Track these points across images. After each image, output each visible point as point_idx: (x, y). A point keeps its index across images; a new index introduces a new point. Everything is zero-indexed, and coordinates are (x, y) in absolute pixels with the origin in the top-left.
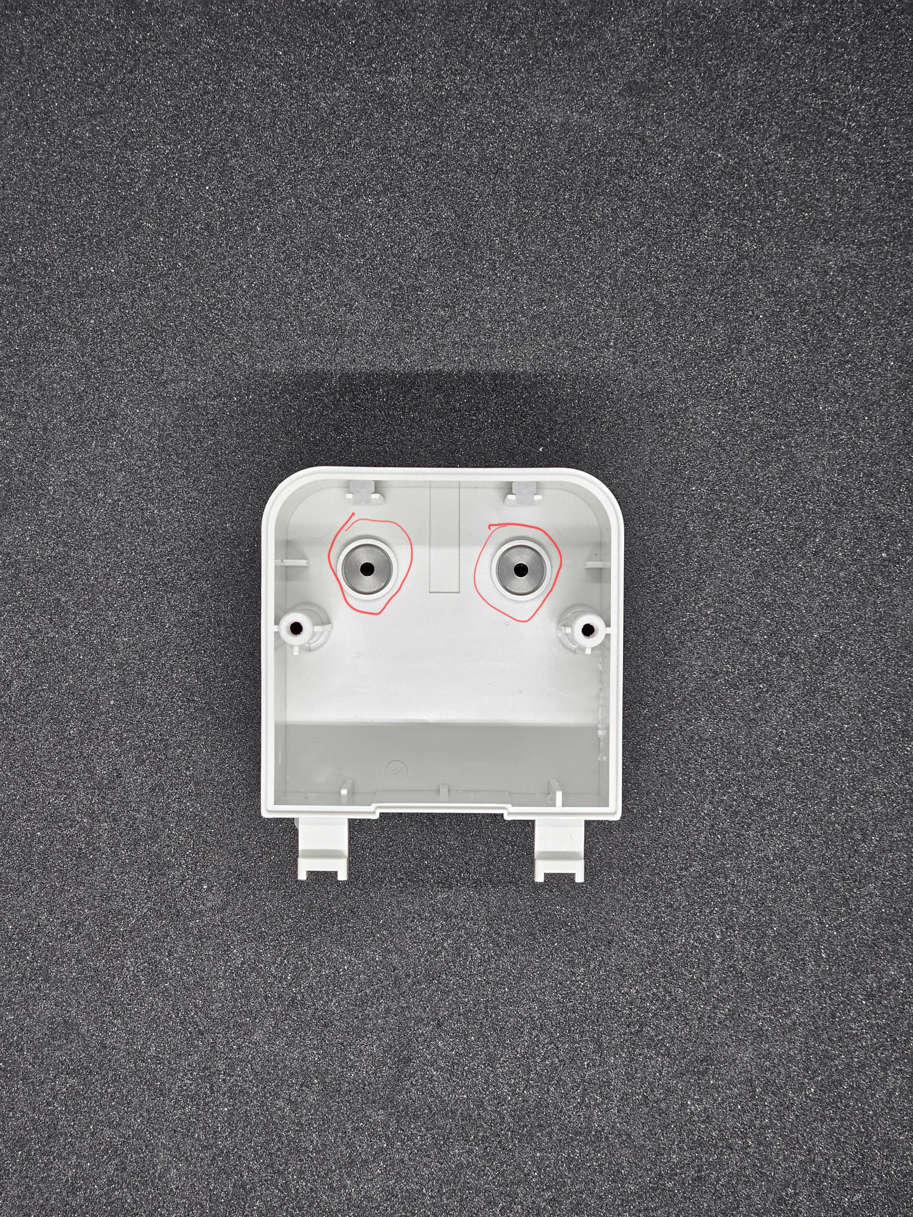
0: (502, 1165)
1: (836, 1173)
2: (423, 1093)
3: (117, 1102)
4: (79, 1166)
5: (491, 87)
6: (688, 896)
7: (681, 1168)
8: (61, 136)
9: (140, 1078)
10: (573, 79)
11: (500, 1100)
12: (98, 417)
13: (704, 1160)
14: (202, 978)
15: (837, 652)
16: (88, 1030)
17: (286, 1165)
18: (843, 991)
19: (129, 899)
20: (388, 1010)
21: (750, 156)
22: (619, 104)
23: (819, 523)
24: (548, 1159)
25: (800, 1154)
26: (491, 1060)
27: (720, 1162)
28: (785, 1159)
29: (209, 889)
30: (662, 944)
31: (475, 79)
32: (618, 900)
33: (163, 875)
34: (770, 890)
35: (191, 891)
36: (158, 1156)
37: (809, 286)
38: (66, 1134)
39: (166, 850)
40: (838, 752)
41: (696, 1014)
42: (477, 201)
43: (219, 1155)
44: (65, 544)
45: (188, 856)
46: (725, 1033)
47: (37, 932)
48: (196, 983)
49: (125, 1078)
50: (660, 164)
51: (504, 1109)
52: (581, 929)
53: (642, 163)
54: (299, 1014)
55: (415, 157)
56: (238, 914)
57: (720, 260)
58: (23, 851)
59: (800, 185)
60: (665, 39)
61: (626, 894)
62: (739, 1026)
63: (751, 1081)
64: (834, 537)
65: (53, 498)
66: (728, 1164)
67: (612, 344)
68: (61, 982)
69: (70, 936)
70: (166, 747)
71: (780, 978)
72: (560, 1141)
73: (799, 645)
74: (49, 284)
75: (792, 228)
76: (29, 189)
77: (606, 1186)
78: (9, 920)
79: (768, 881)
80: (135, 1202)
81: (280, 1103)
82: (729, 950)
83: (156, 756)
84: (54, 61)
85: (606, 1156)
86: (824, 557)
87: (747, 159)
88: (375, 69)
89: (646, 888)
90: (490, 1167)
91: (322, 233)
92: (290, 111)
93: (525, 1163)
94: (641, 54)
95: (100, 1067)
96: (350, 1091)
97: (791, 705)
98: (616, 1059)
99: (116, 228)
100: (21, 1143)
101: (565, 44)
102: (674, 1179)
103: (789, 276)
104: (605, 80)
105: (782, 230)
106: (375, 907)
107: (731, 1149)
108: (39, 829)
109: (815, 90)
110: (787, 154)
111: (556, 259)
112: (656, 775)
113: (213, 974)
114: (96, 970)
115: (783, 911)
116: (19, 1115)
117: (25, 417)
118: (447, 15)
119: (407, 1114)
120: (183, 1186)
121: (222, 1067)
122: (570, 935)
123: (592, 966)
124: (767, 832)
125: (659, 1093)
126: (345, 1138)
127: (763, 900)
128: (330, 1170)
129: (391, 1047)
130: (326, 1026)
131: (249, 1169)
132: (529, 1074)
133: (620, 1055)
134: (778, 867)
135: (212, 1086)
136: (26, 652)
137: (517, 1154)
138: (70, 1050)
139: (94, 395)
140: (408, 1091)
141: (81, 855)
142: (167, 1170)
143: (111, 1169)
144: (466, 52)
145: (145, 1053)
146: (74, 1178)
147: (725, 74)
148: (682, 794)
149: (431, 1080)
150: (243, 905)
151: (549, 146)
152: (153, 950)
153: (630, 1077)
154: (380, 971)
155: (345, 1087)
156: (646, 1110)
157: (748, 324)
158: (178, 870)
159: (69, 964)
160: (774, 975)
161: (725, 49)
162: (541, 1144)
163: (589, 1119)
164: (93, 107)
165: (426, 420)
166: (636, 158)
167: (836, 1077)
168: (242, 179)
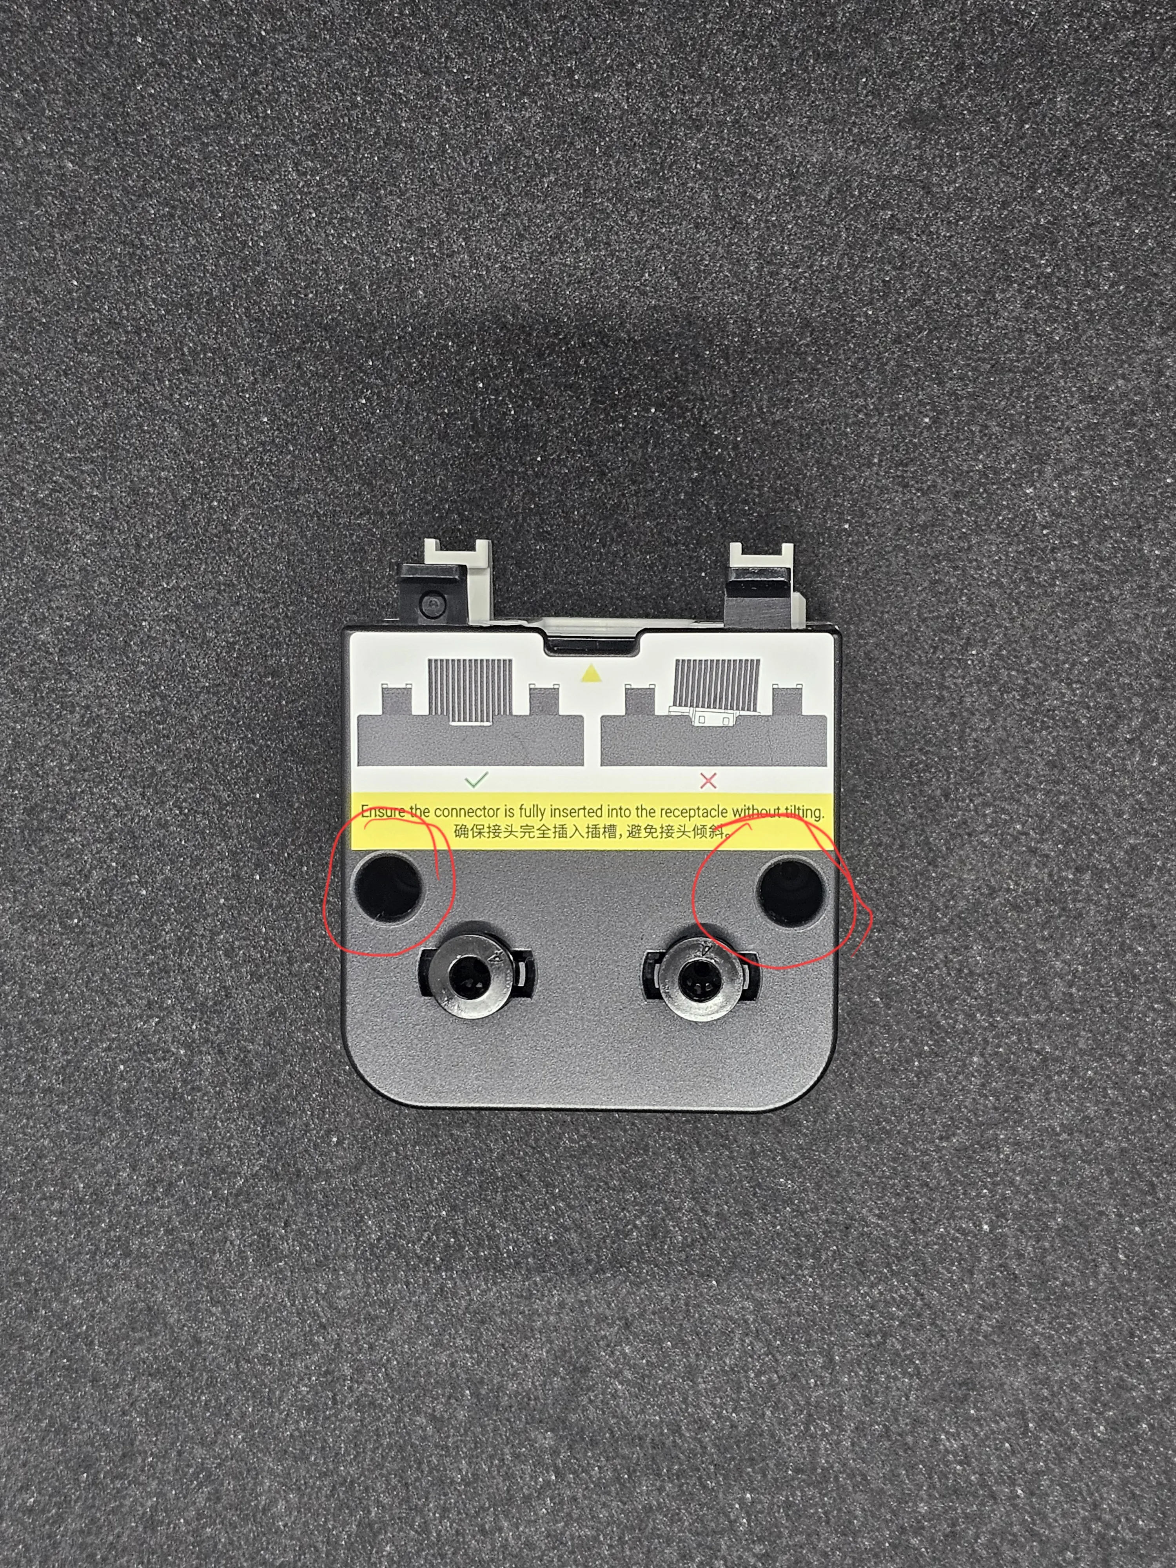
0: (701, 1509)
1: (1128, 1535)
2: (604, 1413)
3: (212, 1414)
4: (160, 1494)
5: (730, 112)
6: (949, 1173)
7: (929, 1521)
8: (162, 156)
9: (243, 1382)
10: (839, 104)
11: (702, 1425)
12: (208, 534)
13: (959, 1511)
14: (326, 1257)
15: (1152, 869)
16: (179, 1320)
17: (427, 1499)
18: (1145, 1303)
19: (237, 1152)
20: (562, 1305)
21: (1068, 215)
22: (900, 139)
23: (1137, 702)
24: (761, 1502)
25: (1083, 1508)
26: (691, 1373)
27: (980, 1515)
28: (1064, 1515)
29: (339, 1143)
30: (914, 1232)
31: (709, 99)
32: (859, 1175)
33: (282, 1124)
34: (1054, 1170)
35: (316, 1146)
36: (262, 1484)
37: (1138, 390)
38: (146, 1452)
39: (286, 1091)
40: (1149, 998)
41: (954, 1324)
42: (706, 265)
43: (342, 1485)
44: (163, 697)
45: (314, 1100)
46: (991, 1350)
47: (116, 1193)
48: (319, 1264)
49: (224, 1383)
50: (949, 222)
51: (707, 1437)
52: (812, 1209)
53: (925, 220)
54: (448, 1305)
55: (627, 203)
56: (376, 1175)
57: (1023, 352)
58: (100, 1089)
59: (1133, 255)
60: (963, 53)
61: (870, 1167)
62: (1009, 1343)
63: (1023, 1413)
64: (1156, 720)
65: (149, 637)
66: (989, 1517)
67: (876, 460)
68: (146, 1257)
69: (158, 1199)
70: (290, 961)
71: (1065, 1284)
72: (776, 1480)
73: (1103, 858)
74: (144, 355)
75: (1119, 313)
76: (119, 226)
77: (834, 1540)
78: (80, 1177)
79: (1053, 1157)
80: (231, 1543)
81: (421, 1420)
82: (998, 1243)
83: (276, 972)
84: (153, 55)
85: (835, 1500)
86: (1142, 744)
87: (1064, 218)
88: (578, 81)
89: (894, 1160)
90: (686, 1509)
91: (504, 301)
92: (465, 135)
93: (732, 1507)
94: (930, 71)
95: (192, 1368)
96: (511, 1407)
97: (1090, 934)
98: (850, 1377)
99: (233, 284)
100: (87, 1463)
101: (830, 56)
102: (921, 1535)
103: (1113, 376)
104: (882, 106)
105: (1106, 313)
106: (549, 1171)
107: (995, 1499)
108: (122, 1062)
109: (1159, 126)
110: (1117, 213)
111: (807, 345)
112: (913, 1016)
113: (341, 1251)
114: (191, 1244)
115: (1072, 1197)
116: (85, 1426)
117: (112, 529)
118: (675, 12)
119: (583, 1439)
120: (294, 1523)
121: (348, 1372)
122: (795, 1217)
123: (823, 1257)
124: (1054, 1095)
125: (904, 1423)
126: (502, 1467)
127: (1046, 1182)
128: (482, 1508)
129: (565, 1351)
130: (483, 1322)
131: (379, 1503)
132: (739, 1392)
133: (857, 1374)
134: (1066, 1141)
135: (335, 1395)
136: (111, 833)
137: (721, 1495)
138: (155, 1344)
139: (202, 504)
140: (585, 1409)
141: (175, 1096)
142: (273, 1502)
143: (201, 1500)
144: (699, 62)
145: (250, 1350)
146: (154, 1508)
147: (1039, 103)
148: (944, 1042)
149: (614, 1396)
150: (382, 1164)
151: (804, 194)
152: (265, 1219)
153: (868, 1401)
154: (555, 1254)
155: (505, 1401)
156: (887, 1444)
157: (1055, 439)
158: (301, 1118)
159: (156, 1235)
160: (1057, 1279)
161: (1042, 67)
162: (752, 1482)
163: (814, 1452)
164: (205, 120)
165: (632, 556)
166: (918, 212)
167: (1133, 1413)
168: (401, 225)
